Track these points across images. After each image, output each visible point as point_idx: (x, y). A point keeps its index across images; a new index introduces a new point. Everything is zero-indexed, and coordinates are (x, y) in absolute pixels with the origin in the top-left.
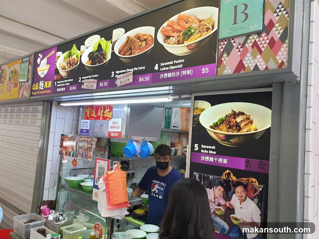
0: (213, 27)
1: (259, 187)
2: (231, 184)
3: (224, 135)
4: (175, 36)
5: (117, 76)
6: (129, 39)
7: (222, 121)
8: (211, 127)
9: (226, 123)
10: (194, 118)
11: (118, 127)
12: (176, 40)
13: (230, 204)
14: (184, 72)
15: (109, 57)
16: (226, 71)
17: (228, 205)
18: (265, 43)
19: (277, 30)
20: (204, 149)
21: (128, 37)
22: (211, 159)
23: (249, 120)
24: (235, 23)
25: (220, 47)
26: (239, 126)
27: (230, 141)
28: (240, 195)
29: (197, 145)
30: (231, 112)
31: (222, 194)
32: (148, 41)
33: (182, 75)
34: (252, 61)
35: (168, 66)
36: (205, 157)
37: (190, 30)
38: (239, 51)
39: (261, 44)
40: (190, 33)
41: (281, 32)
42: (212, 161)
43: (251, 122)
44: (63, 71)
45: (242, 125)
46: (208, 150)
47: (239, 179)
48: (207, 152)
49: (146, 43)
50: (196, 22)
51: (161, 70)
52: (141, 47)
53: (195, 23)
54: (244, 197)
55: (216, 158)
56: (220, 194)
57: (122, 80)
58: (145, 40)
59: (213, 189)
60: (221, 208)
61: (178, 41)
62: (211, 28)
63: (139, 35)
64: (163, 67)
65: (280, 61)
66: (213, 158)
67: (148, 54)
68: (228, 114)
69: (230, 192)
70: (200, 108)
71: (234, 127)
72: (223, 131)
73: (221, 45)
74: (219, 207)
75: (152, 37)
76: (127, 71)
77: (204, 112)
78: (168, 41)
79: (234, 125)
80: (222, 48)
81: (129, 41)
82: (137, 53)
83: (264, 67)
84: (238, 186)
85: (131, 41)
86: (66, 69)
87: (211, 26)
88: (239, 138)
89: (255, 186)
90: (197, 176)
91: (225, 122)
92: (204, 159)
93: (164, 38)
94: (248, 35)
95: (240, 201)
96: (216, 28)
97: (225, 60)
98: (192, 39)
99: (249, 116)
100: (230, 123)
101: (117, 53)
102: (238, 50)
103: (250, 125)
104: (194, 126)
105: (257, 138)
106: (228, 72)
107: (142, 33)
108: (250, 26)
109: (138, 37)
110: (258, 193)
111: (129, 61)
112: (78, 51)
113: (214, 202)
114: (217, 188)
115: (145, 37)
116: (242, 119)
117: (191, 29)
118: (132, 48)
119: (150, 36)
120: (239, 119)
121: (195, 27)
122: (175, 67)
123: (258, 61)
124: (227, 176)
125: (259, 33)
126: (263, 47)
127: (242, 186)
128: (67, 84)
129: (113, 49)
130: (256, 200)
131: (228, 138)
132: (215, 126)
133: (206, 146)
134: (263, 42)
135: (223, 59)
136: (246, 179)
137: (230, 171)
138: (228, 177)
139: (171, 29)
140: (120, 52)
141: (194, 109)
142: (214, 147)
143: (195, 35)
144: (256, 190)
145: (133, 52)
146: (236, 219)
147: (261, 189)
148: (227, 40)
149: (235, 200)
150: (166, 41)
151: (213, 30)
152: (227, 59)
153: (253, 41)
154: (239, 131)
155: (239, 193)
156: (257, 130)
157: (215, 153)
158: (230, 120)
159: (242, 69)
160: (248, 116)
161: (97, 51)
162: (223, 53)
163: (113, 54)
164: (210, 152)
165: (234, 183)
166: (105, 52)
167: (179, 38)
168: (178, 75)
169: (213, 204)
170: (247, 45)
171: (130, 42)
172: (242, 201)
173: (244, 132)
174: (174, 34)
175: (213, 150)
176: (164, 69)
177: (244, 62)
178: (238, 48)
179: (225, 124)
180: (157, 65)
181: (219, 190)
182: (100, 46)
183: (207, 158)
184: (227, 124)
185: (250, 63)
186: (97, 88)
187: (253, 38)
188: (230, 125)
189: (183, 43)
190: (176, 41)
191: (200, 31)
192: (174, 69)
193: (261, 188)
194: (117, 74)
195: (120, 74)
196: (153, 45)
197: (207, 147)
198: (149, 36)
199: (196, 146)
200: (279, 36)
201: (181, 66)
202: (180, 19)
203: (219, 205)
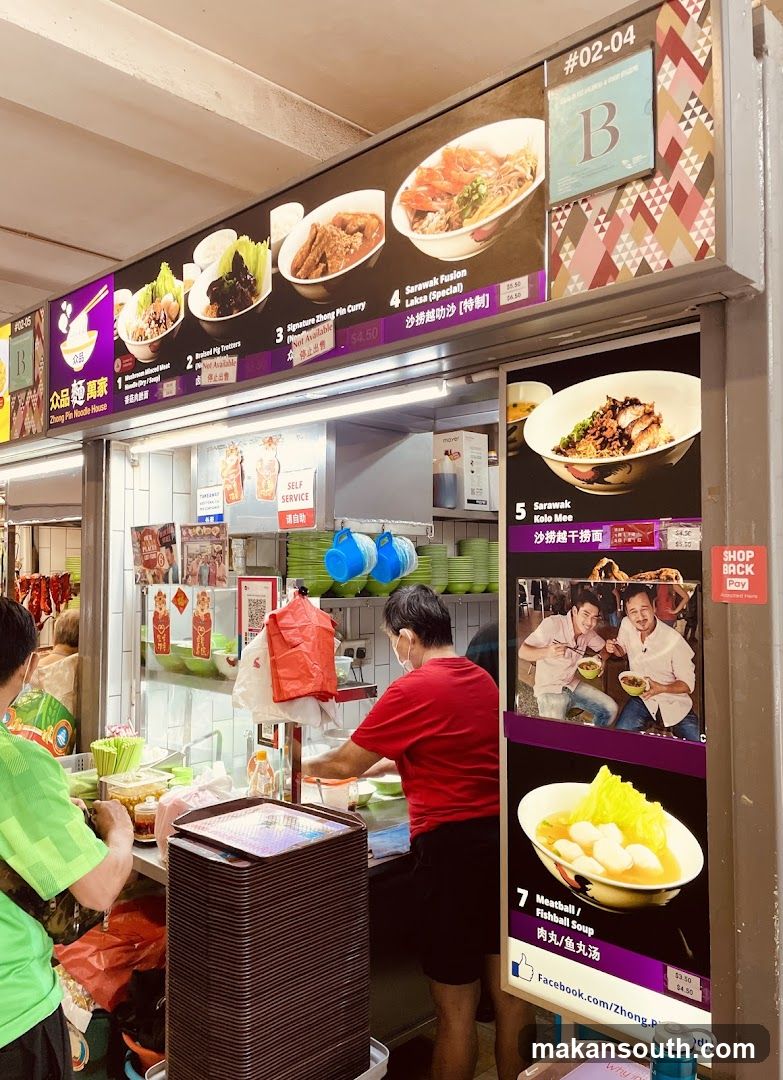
0: (533, 173)
1: (686, 590)
2: (615, 592)
3: (590, 468)
4: (437, 208)
5: (291, 338)
6: (317, 233)
7: (585, 431)
8: (558, 451)
9: (594, 434)
10: (509, 433)
11: (304, 497)
12: (441, 219)
13: (617, 646)
14: (468, 305)
15: (266, 289)
16: (570, 288)
17: (610, 649)
18: (663, 201)
19: (689, 164)
20: (541, 513)
21: (314, 226)
22: (562, 537)
23: (652, 418)
24: (588, 156)
25: (555, 225)
26: (628, 437)
27: (606, 479)
28: (641, 619)
29: (523, 505)
30: (604, 403)
31: (594, 624)
32: (368, 232)
33: (463, 311)
34: (634, 253)
35: (426, 292)
36: (544, 533)
37: (476, 190)
38: (602, 230)
39: (654, 204)
40: (476, 197)
41: (699, 167)
42: (565, 540)
43: (657, 422)
44: (140, 343)
45: (635, 433)
46: (551, 512)
47: (636, 576)
48: (549, 519)
49: (364, 238)
50: (490, 164)
51: (407, 306)
52: (352, 251)
53: (489, 168)
54: (650, 621)
55: (573, 532)
56: (589, 623)
57: (304, 347)
58: (361, 230)
59: (569, 613)
60: (594, 659)
61: (448, 222)
62: (529, 176)
63: (344, 217)
64: (411, 296)
65: (699, 244)
66: (565, 532)
67: (372, 265)
68: (597, 410)
69: (614, 614)
70: (524, 404)
71: (616, 440)
72: (589, 457)
73: (556, 219)
74: (588, 660)
75: (377, 218)
76: (318, 321)
77: (534, 411)
78: (420, 224)
79: (614, 435)
80: (559, 226)
81: (317, 238)
82: (340, 269)
83: (663, 263)
84: (634, 595)
85: (323, 235)
86: (146, 338)
87: (529, 171)
88: (628, 468)
89: (676, 589)
90: (526, 587)
91: (592, 431)
92: (542, 540)
93: (412, 219)
94: (622, 186)
95: (640, 633)
96: (541, 178)
97: (567, 258)
98: (483, 211)
99: (652, 406)
100: (604, 433)
101: (287, 274)
102: (598, 228)
103: (655, 430)
104: (511, 454)
105: (674, 461)
106: (575, 289)
107: (352, 210)
108: (624, 162)
109: (342, 224)
110: (683, 605)
111: (321, 291)
112: (178, 282)
113: (575, 649)
114: (581, 609)
115: (360, 222)
116: (634, 418)
117: (478, 186)
118: (328, 255)
119: (374, 216)
120: (625, 419)
121: (489, 178)
122: (444, 293)
123: (649, 251)
124: (603, 574)
125: (647, 177)
126: (659, 211)
127: (644, 594)
128: (152, 380)
129: (275, 264)
130: (682, 624)
131: (601, 472)
132: (568, 446)
133: (545, 504)
134: (658, 199)
135: (562, 256)
136: (652, 573)
137: (611, 561)
138: (607, 577)
139: (429, 191)
140: (295, 272)
141: (507, 408)
142: (566, 505)
143: (489, 200)
144: (678, 599)
145: (329, 265)
146: (634, 682)
147: (691, 594)
148: (571, 205)
149: (628, 634)
150: (415, 226)
151: (534, 181)
152: (571, 254)
153: (634, 199)
154: (628, 448)
155: (636, 612)
156: (672, 440)
157: (570, 518)
158: (604, 424)
159: (611, 277)
160: (647, 408)
161: (231, 276)
162: (561, 242)
163: (277, 278)
164: (559, 518)
165: (623, 590)
166: (255, 273)
167: (450, 214)
168: (453, 312)
169: (574, 653)
170: (619, 212)
171: (320, 241)
172: (647, 631)
173: (640, 450)
174: (435, 205)
175: (565, 512)
176: (415, 302)
177: (614, 258)
178: (598, 222)
179: (593, 437)
180: (397, 293)
181: (587, 613)
182: (237, 260)
183: (551, 537)
184: (597, 435)
185: (629, 257)
186: (237, 380)
187: (634, 192)
188: (605, 437)
189: (461, 227)
190: (443, 221)
191: (502, 189)
192: (441, 298)
193: (691, 590)
194: (291, 333)
195: (299, 331)
196: (383, 241)
197: (550, 506)
198: (370, 217)
199: (520, 507)
200: (694, 178)
201: (458, 288)
202: (449, 160)
203: (589, 652)
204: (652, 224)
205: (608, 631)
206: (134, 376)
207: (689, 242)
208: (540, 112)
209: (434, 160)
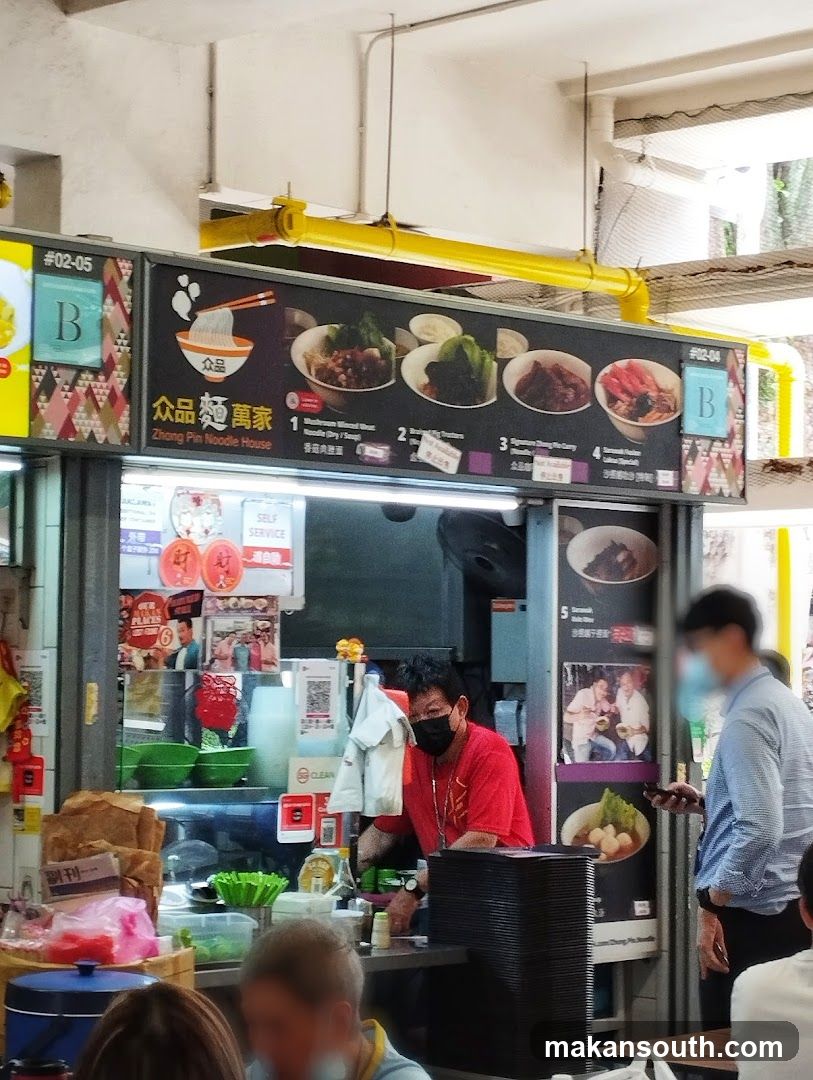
5: (514, 451)
6: (538, 370)
8: (585, 571)
14: (641, 477)
15: (492, 397)
16: (691, 489)
19: (738, 443)
20: (576, 614)
21: (536, 364)
23: (632, 560)
24: (701, 416)
25: (684, 446)
26: (621, 569)
29: (566, 608)
30: (609, 544)
31: (605, 694)
32: (579, 392)
33: (638, 480)
34: (717, 481)
35: (616, 456)
38: (705, 461)
39: (725, 457)
40: (645, 404)
43: (634, 563)
44: (329, 386)
45: (624, 567)
46: (581, 615)
48: (580, 619)
49: (576, 395)
50: (653, 387)
51: (605, 461)
52: (567, 401)
54: (631, 690)
55: (592, 630)
56: (603, 693)
58: (573, 387)
59: (592, 687)
60: (605, 718)
61: (630, 412)
62: (673, 408)
63: (561, 370)
64: (608, 455)
65: (741, 488)
66: (588, 630)
68: (606, 548)
69: (614, 686)
70: (568, 532)
72: (601, 579)
73: (685, 443)
75: (585, 385)
76: (539, 445)
77: (574, 539)
78: (615, 406)
80: (687, 449)
81: (538, 373)
82: (558, 410)
83: (728, 492)
84: (623, 674)
86: (340, 385)
87: (673, 406)
90: (567, 669)
92: (576, 634)
93: (608, 398)
94: (712, 440)
95: (626, 698)
98: (649, 416)
99: (632, 552)
101: (511, 392)
102: (703, 458)
106: (694, 490)
107: (567, 368)
109: (559, 374)
110: (645, 679)
112: (388, 342)
113: (594, 712)
114: (598, 684)
115: (573, 380)
116: (624, 558)
117: (647, 398)
118: (548, 394)
119: (583, 382)
120: (621, 557)
121: (652, 396)
122: (628, 461)
125: (723, 442)
126: (726, 463)
127: (628, 673)
128: (348, 436)
133: (579, 609)
134: (727, 456)
135: (687, 467)
140: (519, 391)
141: (559, 534)
142: (589, 610)
143: (653, 412)
144: (643, 676)
145: (548, 402)
146: (624, 730)
148: (692, 439)
150: (610, 404)
151: (674, 412)
153: (717, 450)
155: (625, 685)
157: (591, 620)
159: (708, 490)
162: (687, 459)
163: (502, 392)
167: (630, 408)
168: (633, 478)
169: (594, 715)
170: (711, 454)
172: (629, 697)
173: (627, 579)
174: (622, 396)
175: (588, 615)
176: (609, 460)
177: (709, 480)
178: (703, 455)
180: (598, 449)
181: (602, 686)
182: (461, 353)
185: (715, 482)
186: (458, 472)
187: (718, 446)
189: (637, 420)
190: (627, 411)
191: (659, 407)
192: (627, 465)
194: (514, 446)
195: (522, 447)
196: (589, 405)
198: (580, 382)
199: (563, 609)
200: (740, 452)
201: (635, 463)
202: (630, 369)
203: (603, 714)
204: (724, 469)
205: (611, 698)
206: (318, 422)
207: (737, 486)
208: (680, 373)
209: (622, 364)
